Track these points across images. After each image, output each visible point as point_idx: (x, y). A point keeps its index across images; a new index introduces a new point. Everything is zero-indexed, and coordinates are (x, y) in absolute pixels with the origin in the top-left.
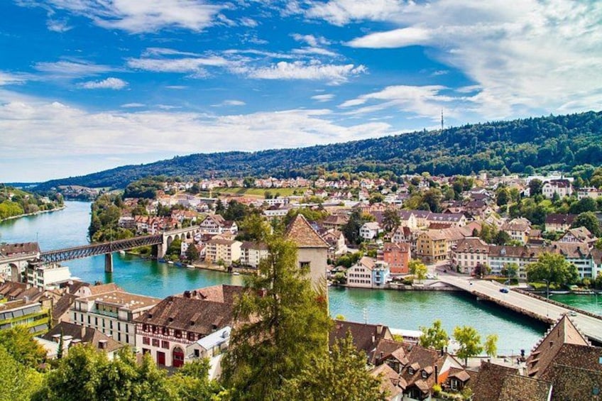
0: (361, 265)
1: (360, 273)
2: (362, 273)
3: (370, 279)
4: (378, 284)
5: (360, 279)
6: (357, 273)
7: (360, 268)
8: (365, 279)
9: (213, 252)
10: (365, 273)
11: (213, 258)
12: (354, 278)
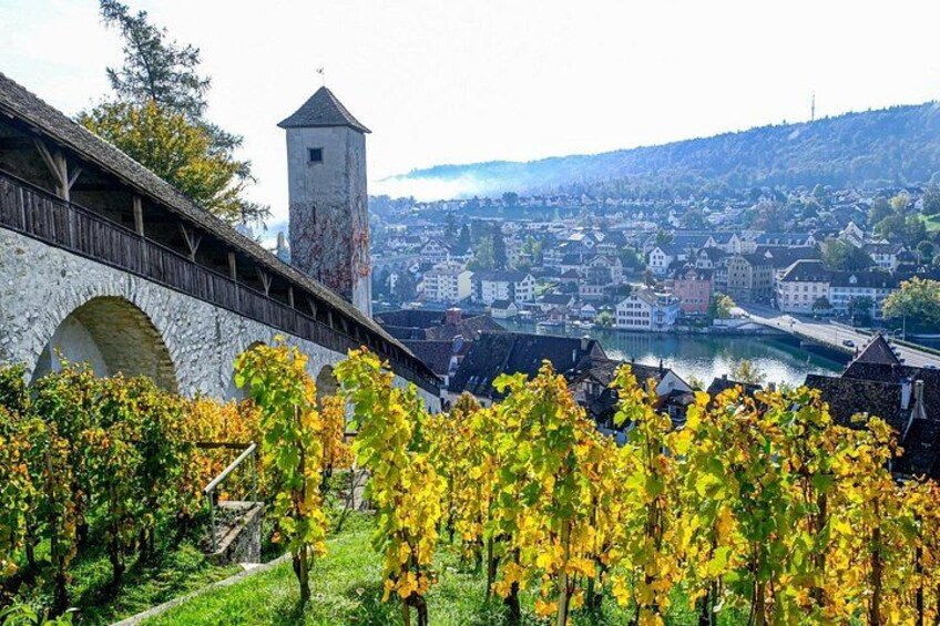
0: (636, 299)
1: (634, 310)
2: (638, 310)
3: (649, 319)
4: (660, 326)
5: (634, 318)
6: (630, 310)
7: (634, 302)
8: (642, 319)
9: (433, 287)
10: (642, 310)
11: (433, 296)
12: (626, 318)
